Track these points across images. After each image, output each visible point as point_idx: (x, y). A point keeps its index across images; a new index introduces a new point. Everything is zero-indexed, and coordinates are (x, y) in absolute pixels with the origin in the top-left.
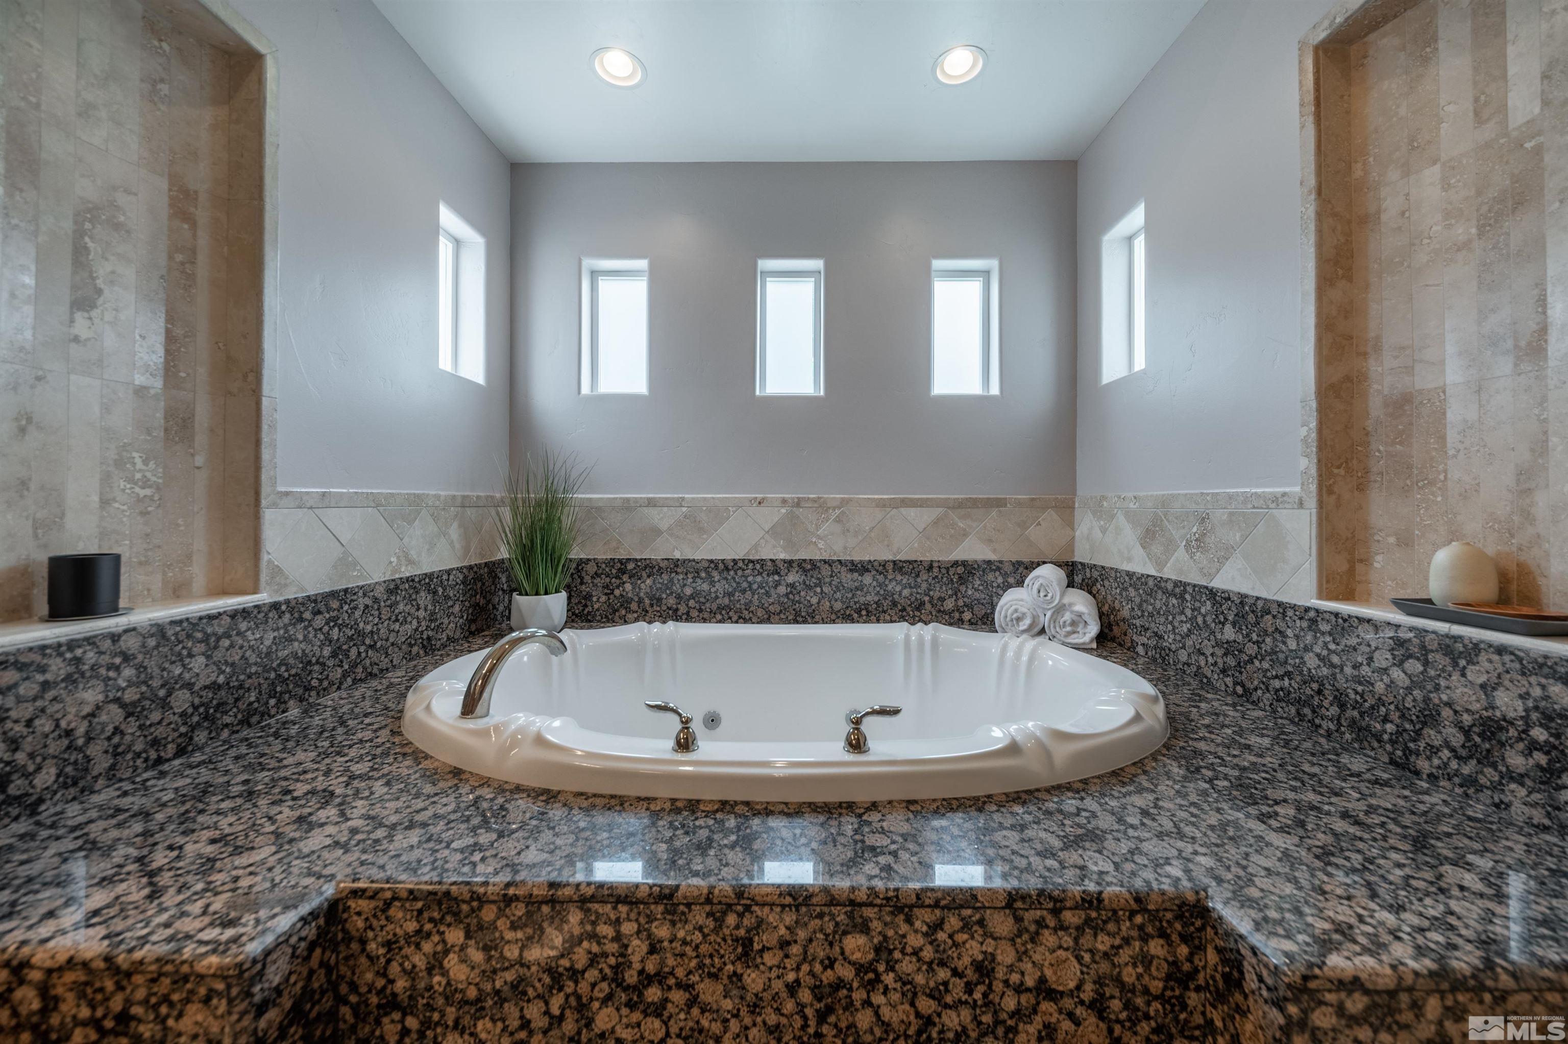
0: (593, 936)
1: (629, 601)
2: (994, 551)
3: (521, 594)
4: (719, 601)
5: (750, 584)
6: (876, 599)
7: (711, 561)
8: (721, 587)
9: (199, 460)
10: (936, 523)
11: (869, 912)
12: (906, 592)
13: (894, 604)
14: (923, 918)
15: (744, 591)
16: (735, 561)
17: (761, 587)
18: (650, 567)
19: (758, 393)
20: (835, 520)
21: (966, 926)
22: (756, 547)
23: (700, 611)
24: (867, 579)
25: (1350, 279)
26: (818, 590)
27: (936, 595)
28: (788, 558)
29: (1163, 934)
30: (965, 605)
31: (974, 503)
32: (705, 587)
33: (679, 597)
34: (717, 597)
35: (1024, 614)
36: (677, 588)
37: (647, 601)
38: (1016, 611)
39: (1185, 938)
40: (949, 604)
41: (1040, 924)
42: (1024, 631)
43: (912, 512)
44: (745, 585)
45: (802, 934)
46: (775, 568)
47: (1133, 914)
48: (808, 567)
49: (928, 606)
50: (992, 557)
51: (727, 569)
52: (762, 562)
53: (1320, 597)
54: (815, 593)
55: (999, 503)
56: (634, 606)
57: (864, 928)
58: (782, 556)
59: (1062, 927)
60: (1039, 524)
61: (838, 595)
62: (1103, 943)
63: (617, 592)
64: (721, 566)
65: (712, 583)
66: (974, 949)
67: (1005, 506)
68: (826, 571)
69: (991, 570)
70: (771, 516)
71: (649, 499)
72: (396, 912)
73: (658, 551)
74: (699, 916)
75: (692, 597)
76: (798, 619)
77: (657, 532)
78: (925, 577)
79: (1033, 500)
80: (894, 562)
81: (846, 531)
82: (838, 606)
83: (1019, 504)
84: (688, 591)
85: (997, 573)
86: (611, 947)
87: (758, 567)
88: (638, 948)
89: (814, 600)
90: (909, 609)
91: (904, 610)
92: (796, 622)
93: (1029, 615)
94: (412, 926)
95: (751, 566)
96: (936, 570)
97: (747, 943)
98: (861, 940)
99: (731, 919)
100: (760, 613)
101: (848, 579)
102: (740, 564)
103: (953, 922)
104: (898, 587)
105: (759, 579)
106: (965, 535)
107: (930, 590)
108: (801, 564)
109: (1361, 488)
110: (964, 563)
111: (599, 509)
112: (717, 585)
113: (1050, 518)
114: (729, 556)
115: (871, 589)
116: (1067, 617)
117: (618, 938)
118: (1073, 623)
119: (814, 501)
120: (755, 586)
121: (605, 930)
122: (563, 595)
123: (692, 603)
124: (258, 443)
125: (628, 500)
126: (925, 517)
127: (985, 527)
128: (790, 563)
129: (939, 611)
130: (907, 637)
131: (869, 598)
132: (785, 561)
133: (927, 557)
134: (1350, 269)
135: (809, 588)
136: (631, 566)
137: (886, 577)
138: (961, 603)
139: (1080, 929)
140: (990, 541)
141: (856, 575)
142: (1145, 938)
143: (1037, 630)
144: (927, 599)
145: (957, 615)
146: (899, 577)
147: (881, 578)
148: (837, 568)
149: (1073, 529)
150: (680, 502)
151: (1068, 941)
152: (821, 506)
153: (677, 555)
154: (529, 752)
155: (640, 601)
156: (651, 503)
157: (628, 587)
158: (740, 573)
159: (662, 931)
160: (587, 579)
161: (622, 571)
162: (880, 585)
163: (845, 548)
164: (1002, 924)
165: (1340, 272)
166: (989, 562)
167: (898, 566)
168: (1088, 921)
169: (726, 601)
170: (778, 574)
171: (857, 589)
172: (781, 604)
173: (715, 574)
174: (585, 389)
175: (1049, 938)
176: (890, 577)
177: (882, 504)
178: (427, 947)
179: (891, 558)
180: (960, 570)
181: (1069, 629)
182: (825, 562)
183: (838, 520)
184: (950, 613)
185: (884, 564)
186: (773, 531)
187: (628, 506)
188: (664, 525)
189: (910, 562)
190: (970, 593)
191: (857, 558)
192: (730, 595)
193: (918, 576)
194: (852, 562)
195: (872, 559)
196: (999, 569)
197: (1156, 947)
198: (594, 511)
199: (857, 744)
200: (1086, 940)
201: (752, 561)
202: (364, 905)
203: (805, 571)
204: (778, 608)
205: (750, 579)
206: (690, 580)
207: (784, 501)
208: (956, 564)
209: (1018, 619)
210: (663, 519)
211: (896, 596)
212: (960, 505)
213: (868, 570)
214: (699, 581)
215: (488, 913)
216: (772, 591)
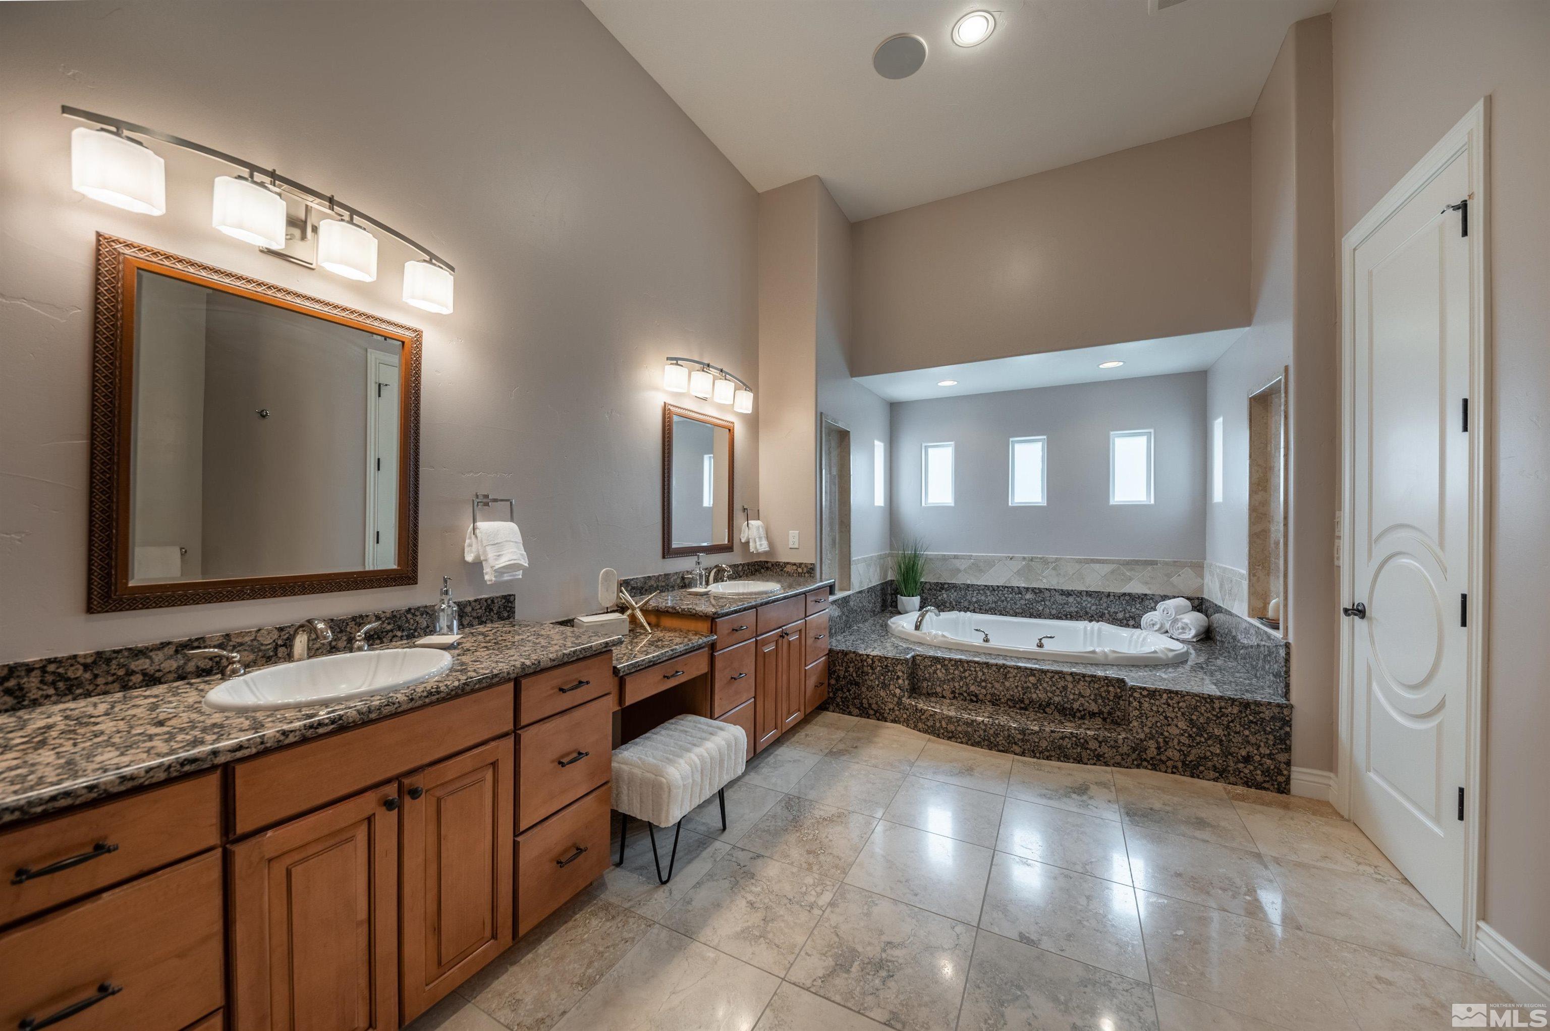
0: (970, 670)
1: (946, 602)
2: (1150, 589)
3: (902, 595)
4: (990, 605)
5: (1006, 598)
6: (1076, 610)
7: (986, 586)
8: (991, 598)
9: (837, 552)
10: (1113, 572)
11: (1035, 672)
12: (1094, 608)
13: (1087, 613)
14: (1049, 675)
15: (1003, 601)
16: (998, 587)
17: (1011, 599)
18: (954, 587)
19: (1010, 504)
20: (1052, 569)
21: (1060, 678)
22: (1009, 580)
23: (980, 609)
24: (1071, 599)
25: (1266, 491)
26: (1043, 603)
27: (1112, 610)
28: (1026, 586)
29: (1113, 686)
30: (1130, 617)
31: (1137, 562)
32: (983, 598)
33: (970, 602)
34: (989, 603)
35: (1156, 622)
36: (969, 597)
37: (954, 603)
38: (1152, 620)
39: (1119, 687)
40: (1120, 616)
41: (1080, 679)
42: (1156, 631)
43: (1097, 566)
44: (1003, 598)
45: (1019, 675)
46: (1019, 591)
47: (1104, 680)
48: (1036, 591)
49: (1107, 615)
50: (1148, 592)
51: (994, 590)
52: (1012, 588)
53: (1249, 617)
54: (1041, 605)
55: (1153, 563)
56: (948, 605)
57: (1034, 675)
58: (1023, 585)
59: (1085, 681)
60: (1179, 575)
61: (1054, 606)
62: (1096, 686)
63: (940, 598)
64: (991, 588)
65: (986, 597)
66: (1062, 683)
67: (1157, 564)
68: (1047, 594)
69: (1147, 599)
70: (1016, 566)
71: (955, 555)
72: (926, 660)
73: (960, 580)
74: (994, 668)
75: (976, 602)
76: (1031, 616)
77: (959, 571)
78: (1105, 600)
79: (1175, 562)
80: (1087, 592)
81: (1058, 575)
82: (1054, 612)
83: (1166, 563)
84: (974, 600)
85: (1151, 601)
86: (974, 673)
87: (1010, 590)
88: (980, 674)
89: (1041, 608)
90: (1095, 616)
91: (1092, 616)
92: (1030, 617)
93: (1159, 622)
94: (930, 663)
95: (1006, 589)
96: (1112, 597)
97: (1006, 675)
98: (1033, 678)
99: (1002, 670)
100: (1011, 612)
101: (1060, 599)
102: (1001, 588)
103: (1056, 676)
104: (1087, 602)
105: (1011, 596)
106: (1131, 579)
107: (1108, 607)
108: (1033, 590)
109: (1268, 574)
110: (1130, 595)
111: (931, 559)
112: (989, 598)
113: (1188, 572)
114: (995, 584)
115: (1073, 605)
116: (1180, 625)
117: (975, 671)
118: (1183, 628)
119: (1041, 558)
120: (1009, 599)
121: (972, 669)
122: (919, 597)
123: (976, 605)
124: (850, 546)
125: (945, 555)
126: (1107, 568)
127: (1143, 576)
128: (1027, 589)
129: (1114, 619)
130: (1085, 628)
131: (1072, 609)
132: (1024, 588)
133: (1107, 590)
134: (1266, 486)
135: (1038, 602)
136: (946, 586)
137: (1081, 599)
138: (1127, 615)
139: (1090, 682)
140: (1147, 583)
141: (1064, 597)
142: (1108, 686)
143: (1163, 630)
144: (1106, 612)
145: (1125, 622)
146: (1089, 599)
147: (1079, 599)
148: (1053, 593)
149: (1203, 579)
150: (970, 557)
151: (1087, 684)
152: (1045, 562)
153: (969, 582)
154: (941, 639)
155: (951, 603)
156: (956, 557)
157: (945, 596)
158: (1001, 592)
159: (986, 671)
160: (926, 591)
161: (942, 588)
162: (1078, 603)
163: (1058, 583)
164: (1070, 678)
165: (1260, 488)
166: (1146, 595)
167: (1089, 594)
168: (1092, 680)
169: (994, 605)
170: (1021, 594)
171: (1065, 604)
172: (1023, 609)
173: (988, 592)
174: (923, 504)
175: (1082, 683)
176: (1084, 599)
177: (1079, 561)
178: (933, 668)
179: (1085, 589)
180: (1127, 598)
181: (1180, 631)
182: (1047, 589)
183: (1054, 569)
184: (1121, 620)
185: (1081, 592)
186: (1018, 573)
187: (945, 558)
188: (962, 568)
189: (1096, 592)
190: (1133, 610)
191: (1065, 588)
192: (995, 602)
193: (1101, 599)
194: (1062, 590)
195: (1074, 589)
196: (1152, 599)
197: (1111, 689)
198: (928, 560)
199: (1040, 646)
200: (1092, 685)
201: (1006, 587)
202: (919, 658)
203: (1036, 593)
204: (1021, 611)
205: (1006, 595)
206: (975, 594)
207: (1024, 558)
208: (1124, 594)
209: (1153, 625)
210: (962, 565)
211: (1088, 610)
212: (1127, 563)
213: (1071, 595)
214: (980, 595)
215: (946, 662)
216: (1018, 602)
